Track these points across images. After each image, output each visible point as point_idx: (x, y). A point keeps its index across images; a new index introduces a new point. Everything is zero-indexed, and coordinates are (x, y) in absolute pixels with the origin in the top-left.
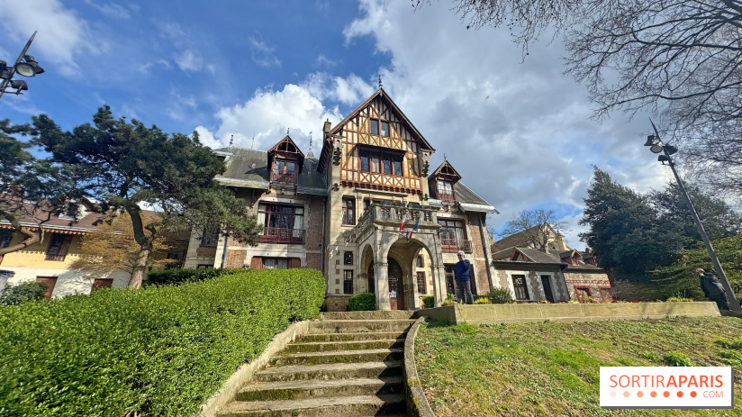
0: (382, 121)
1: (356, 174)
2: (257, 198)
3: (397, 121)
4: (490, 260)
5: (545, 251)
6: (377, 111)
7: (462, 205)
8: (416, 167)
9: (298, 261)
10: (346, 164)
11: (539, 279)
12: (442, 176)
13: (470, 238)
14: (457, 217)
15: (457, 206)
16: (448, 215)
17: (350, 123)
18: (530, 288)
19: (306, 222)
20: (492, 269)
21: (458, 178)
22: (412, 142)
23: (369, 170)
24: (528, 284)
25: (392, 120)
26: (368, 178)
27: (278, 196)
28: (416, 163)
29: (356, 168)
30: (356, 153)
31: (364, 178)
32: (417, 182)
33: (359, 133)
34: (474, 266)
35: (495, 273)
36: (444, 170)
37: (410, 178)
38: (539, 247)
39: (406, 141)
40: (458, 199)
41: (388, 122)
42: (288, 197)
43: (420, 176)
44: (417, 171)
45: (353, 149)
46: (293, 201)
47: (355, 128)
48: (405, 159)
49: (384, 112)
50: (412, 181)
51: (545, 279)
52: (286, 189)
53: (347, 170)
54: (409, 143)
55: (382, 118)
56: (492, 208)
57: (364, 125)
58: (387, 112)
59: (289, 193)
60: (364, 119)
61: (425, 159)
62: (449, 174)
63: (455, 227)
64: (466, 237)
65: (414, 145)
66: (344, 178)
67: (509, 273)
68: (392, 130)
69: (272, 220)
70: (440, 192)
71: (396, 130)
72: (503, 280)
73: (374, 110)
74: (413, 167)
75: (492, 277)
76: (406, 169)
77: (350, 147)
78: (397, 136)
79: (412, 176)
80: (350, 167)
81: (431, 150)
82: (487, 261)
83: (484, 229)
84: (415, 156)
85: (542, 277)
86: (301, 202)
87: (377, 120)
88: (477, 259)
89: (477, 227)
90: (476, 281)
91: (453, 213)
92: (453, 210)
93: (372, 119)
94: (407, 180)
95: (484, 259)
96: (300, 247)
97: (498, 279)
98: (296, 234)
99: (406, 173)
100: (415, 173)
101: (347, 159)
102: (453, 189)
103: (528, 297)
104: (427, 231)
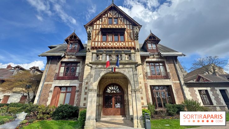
0: (114, 18)
1: (99, 43)
2: (60, 60)
3: (122, 17)
4: (183, 82)
5: (216, 75)
6: (112, 14)
7: (162, 53)
8: (132, 36)
9: (75, 87)
10: (95, 39)
11: (218, 92)
12: (150, 41)
13: (168, 71)
14: (160, 60)
15: (159, 54)
16: (154, 60)
17: (98, 21)
18: (212, 98)
19: (81, 69)
20: (185, 87)
21: (159, 41)
22: (129, 25)
23: (106, 41)
24: (211, 95)
25: (120, 16)
26: (106, 44)
27: (69, 58)
28: (132, 34)
29: (100, 40)
30: (100, 33)
31: (104, 44)
32: (133, 43)
33: (102, 25)
34: (172, 86)
35: (186, 90)
36: (150, 37)
37: (128, 42)
38: (211, 73)
39: (127, 25)
40: (159, 51)
41: (117, 18)
42: (74, 58)
43: (134, 40)
44: (132, 38)
45: (99, 32)
46: (75, 60)
47: (101, 23)
48: (126, 33)
49: (115, 14)
50: (130, 43)
51: (223, 92)
52: (72, 55)
53: (95, 42)
54: (128, 26)
55: (115, 17)
56: (181, 53)
57: (105, 21)
58: (117, 14)
59: (74, 57)
60: (105, 18)
61: (135, 31)
62: (153, 39)
63: (159, 66)
64: (166, 70)
65: (131, 26)
66: (93, 46)
67: (196, 89)
68: (119, 21)
69: (67, 69)
70: (149, 48)
71: (121, 21)
72: (193, 94)
73: (110, 14)
74: (130, 37)
75: (185, 92)
76: (126, 38)
77: (97, 31)
78: (121, 23)
79: (130, 40)
80: (96, 40)
81: (139, 26)
82: (180, 83)
83: (177, 65)
84: (131, 31)
85: (220, 90)
86: (79, 60)
87: (112, 18)
88: (174, 82)
89: (173, 65)
90: (175, 94)
91: (157, 58)
92: (157, 57)
93: (109, 18)
94: (127, 43)
95: (178, 82)
96: (76, 81)
97: (189, 93)
98: (77, 75)
99: (126, 39)
100: (131, 39)
101: (96, 37)
102: (156, 46)
103: (211, 103)
104: (127, 66)
